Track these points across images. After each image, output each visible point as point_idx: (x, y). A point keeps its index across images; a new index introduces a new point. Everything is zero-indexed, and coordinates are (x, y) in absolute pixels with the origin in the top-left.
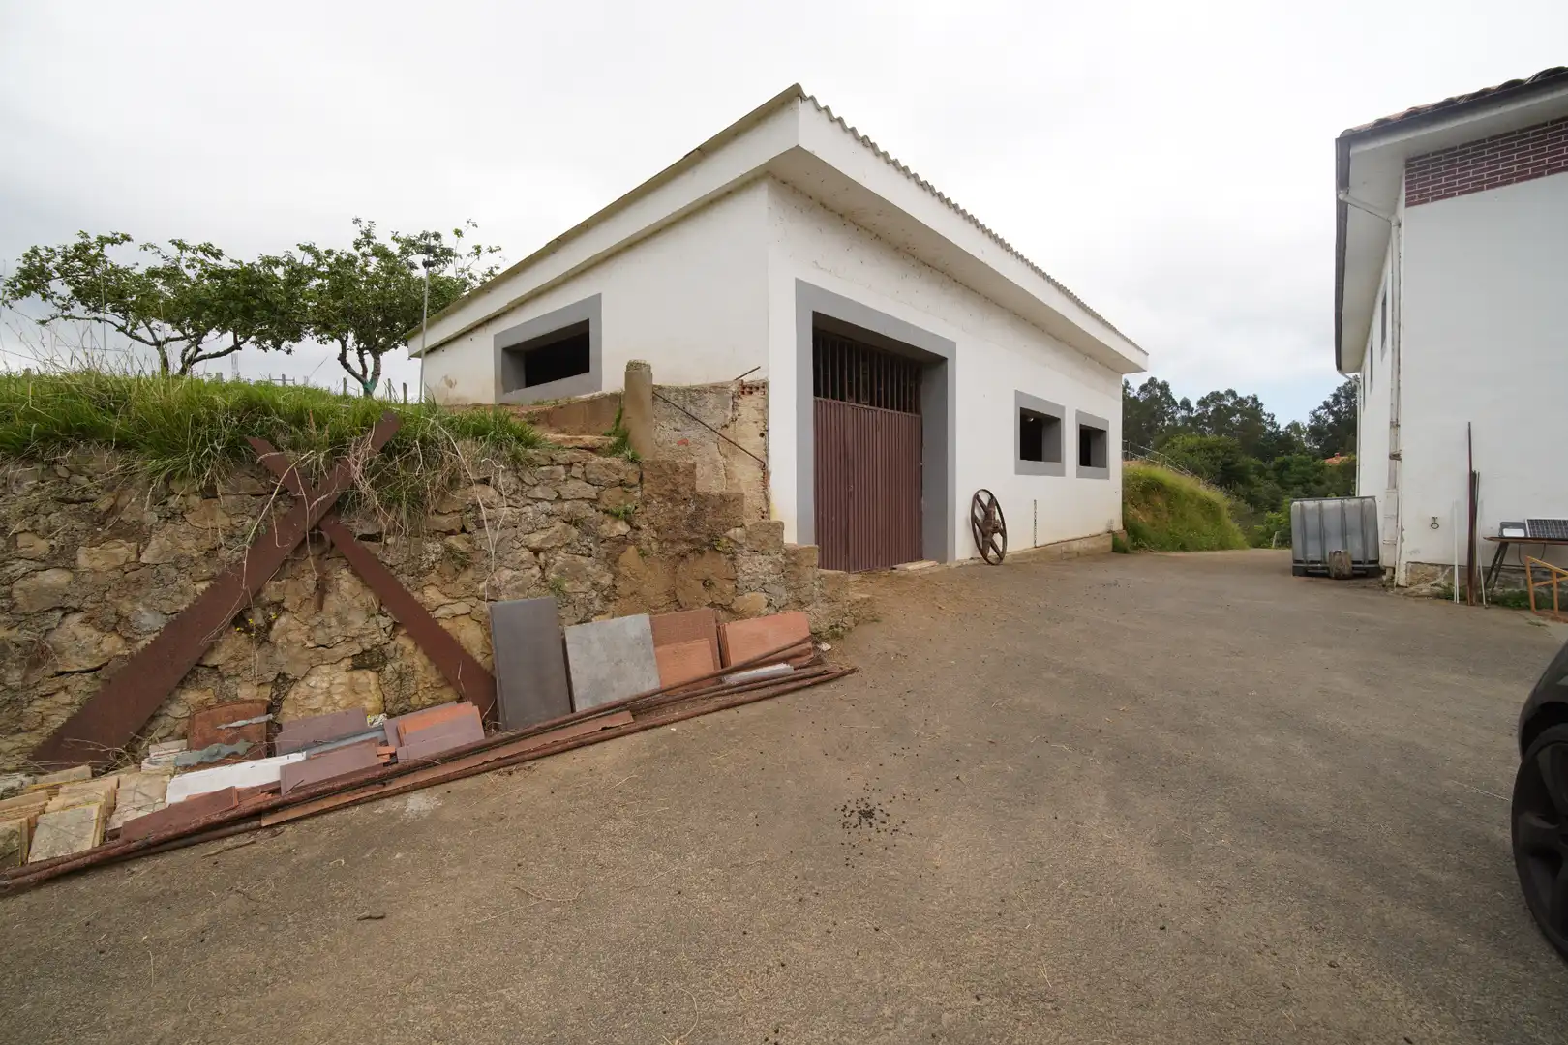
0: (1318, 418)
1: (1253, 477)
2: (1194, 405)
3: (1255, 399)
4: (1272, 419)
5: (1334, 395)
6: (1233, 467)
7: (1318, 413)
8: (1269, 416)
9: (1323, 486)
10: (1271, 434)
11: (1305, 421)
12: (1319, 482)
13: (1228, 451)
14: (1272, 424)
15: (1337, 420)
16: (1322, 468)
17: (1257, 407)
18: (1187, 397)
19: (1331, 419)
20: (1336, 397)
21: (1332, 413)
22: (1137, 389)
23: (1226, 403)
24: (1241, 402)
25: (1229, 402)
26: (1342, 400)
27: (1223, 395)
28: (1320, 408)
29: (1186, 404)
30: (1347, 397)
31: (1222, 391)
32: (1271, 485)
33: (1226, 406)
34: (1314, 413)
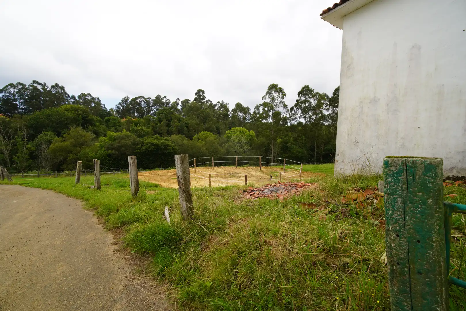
0: (118, 107)
1: (97, 124)
2: (77, 98)
3: (98, 99)
4: (105, 106)
5: (122, 100)
6: (87, 118)
7: (118, 105)
8: (103, 105)
9: (121, 128)
10: (104, 111)
11: (115, 108)
12: (120, 126)
13: (85, 112)
14: (105, 107)
15: (123, 108)
16: (120, 122)
17: (99, 102)
18: (74, 95)
19: (121, 108)
20: (122, 101)
21: (122, 106)
22: (50, 87)
23: (88, 98)
24: (93, 98)
25: (89, 98)
26: (124, 102)
27: (86, 95)
28: (118, 104)
29: (73, 97)
30: (125, 102)
31: (86, 93)
32: (104, 127)
33: (88, 99)
34: (117, 105)
